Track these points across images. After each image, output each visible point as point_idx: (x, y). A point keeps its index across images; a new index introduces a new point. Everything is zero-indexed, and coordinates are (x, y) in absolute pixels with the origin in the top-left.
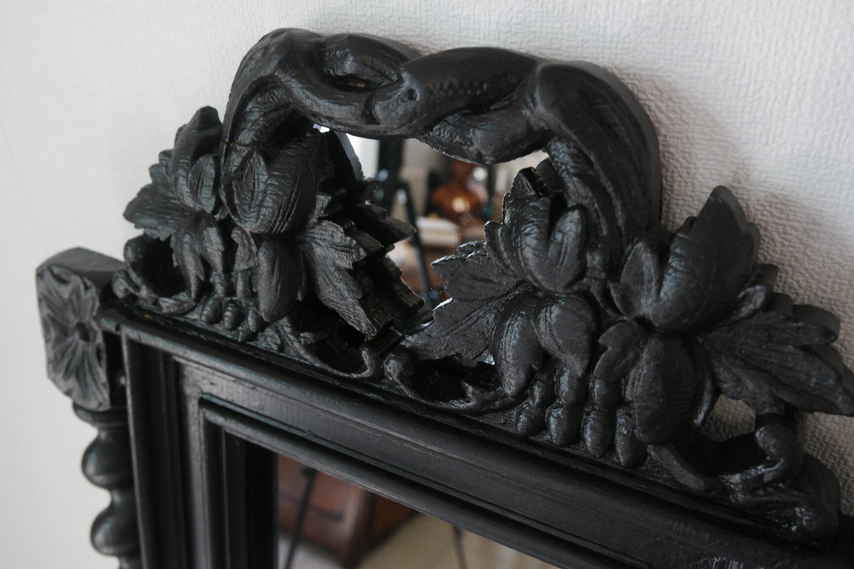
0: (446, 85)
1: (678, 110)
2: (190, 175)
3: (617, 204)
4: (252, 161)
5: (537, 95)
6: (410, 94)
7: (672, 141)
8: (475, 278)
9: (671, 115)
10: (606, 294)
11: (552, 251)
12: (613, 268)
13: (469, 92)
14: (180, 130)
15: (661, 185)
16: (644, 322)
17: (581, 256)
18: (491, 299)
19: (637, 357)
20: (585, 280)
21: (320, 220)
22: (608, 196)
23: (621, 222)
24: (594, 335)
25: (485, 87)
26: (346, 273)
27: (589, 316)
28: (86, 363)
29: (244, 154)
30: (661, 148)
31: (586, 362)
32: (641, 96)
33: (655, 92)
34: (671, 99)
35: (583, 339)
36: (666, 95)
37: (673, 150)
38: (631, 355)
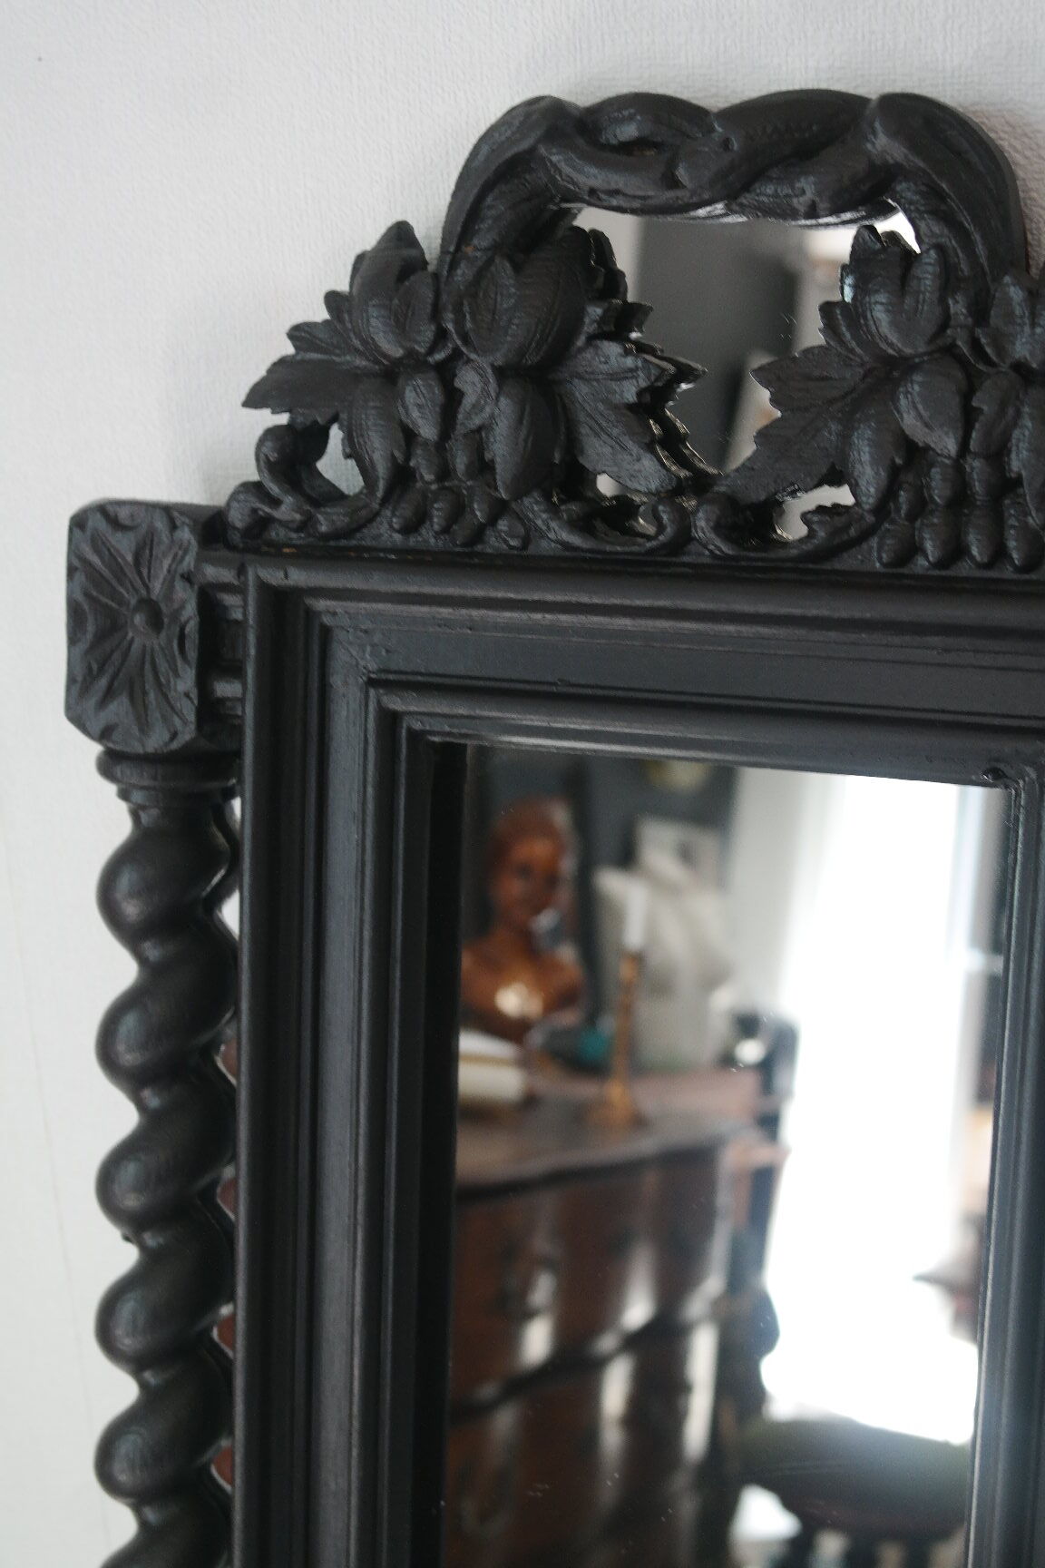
0: (769, 130)
1: (1034, 146)
2: (396, 301)
3: (977, 237)
4: (493, 268)
5: (877, 125)
6: (726, 144)
7: (1032, 185)
8: (809, 378)
9: (1028, 153)
10: (975, 344)
11: (909, 301)
12: (980, 312)
13: (797, 135)
14: (360, 259)
15: (1026, 238)
16: (1020, 368)
17: (942, 301)
18: (831, 402)
19: (1018, 414)
20: (949, 332)
21: (592, 338)
22: (966, 230)
23: (983, 260)
24: (967, 395)
25: (814, 128)
26: (625, 411)
27: (959, 375)
28: (148, 667)
29: (480, 263)
30: (1021, 194)
31: (960, 433)
32: (992, 135)
33: (1007, 129)
34: (1026, 135)
35: (954, 404)
36: (1019, 131)
37: (1034, 195)
38: (1011, 411)
